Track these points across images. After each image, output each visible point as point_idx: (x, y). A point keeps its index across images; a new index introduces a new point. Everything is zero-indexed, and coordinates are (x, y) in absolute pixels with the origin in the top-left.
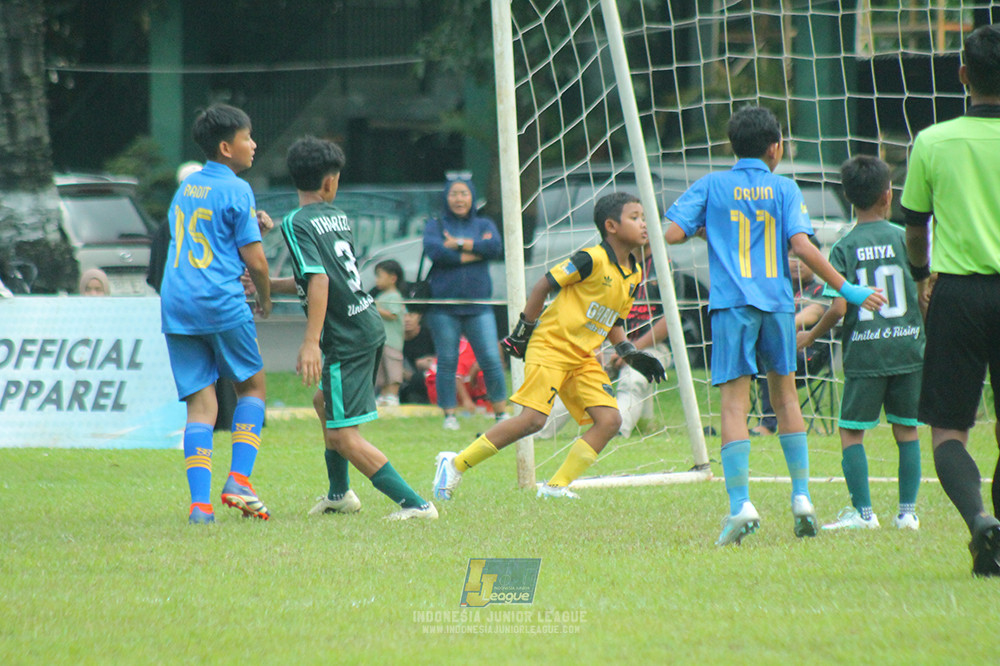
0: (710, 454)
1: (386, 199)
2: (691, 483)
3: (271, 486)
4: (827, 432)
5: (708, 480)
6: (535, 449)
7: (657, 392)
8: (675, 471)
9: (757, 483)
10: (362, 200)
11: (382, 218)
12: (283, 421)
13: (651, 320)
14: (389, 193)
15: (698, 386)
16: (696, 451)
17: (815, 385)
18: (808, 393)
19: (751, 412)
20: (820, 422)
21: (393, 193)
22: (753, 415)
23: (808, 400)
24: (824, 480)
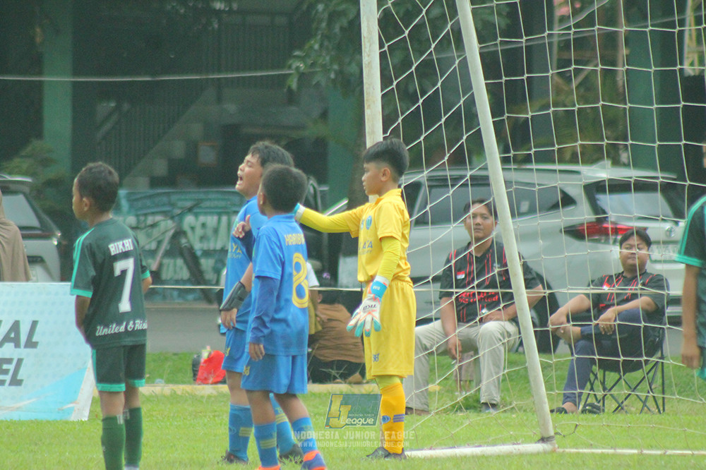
0: (555, 427)
2: (538, 453)
4: (659, 411)
5: (553, 451)
7: (506, 371)
8: (523, 442)
10: (236, 198)
13: (502, 305)
15: (545, 367)
16: (543, 425)
17: (650, 367)
19: (590, 391)
20: (652, 400)
22: (591, 392)
24: (659, 452)
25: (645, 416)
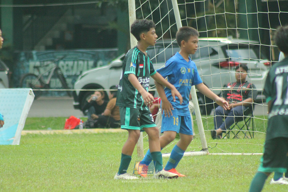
0: (208, 145)
1: (89, 54)
2: (201, 155)
3: (46, 157)
4: (251, 138)
5: (207, 154)
6: (144, 144)
8: (195, 151)
9: (225, 155)
10: (80, 54)
11: (88, 61)
12: (51, 135)
14: (89, 51)
15: (204, 121)
16: (203, 144)
17: (247, 120)
18: (244, 123)
20: (248, 133)
21: (91, 51)
23: (244, 125)
24: (250, 154)
25: (245, 140)
